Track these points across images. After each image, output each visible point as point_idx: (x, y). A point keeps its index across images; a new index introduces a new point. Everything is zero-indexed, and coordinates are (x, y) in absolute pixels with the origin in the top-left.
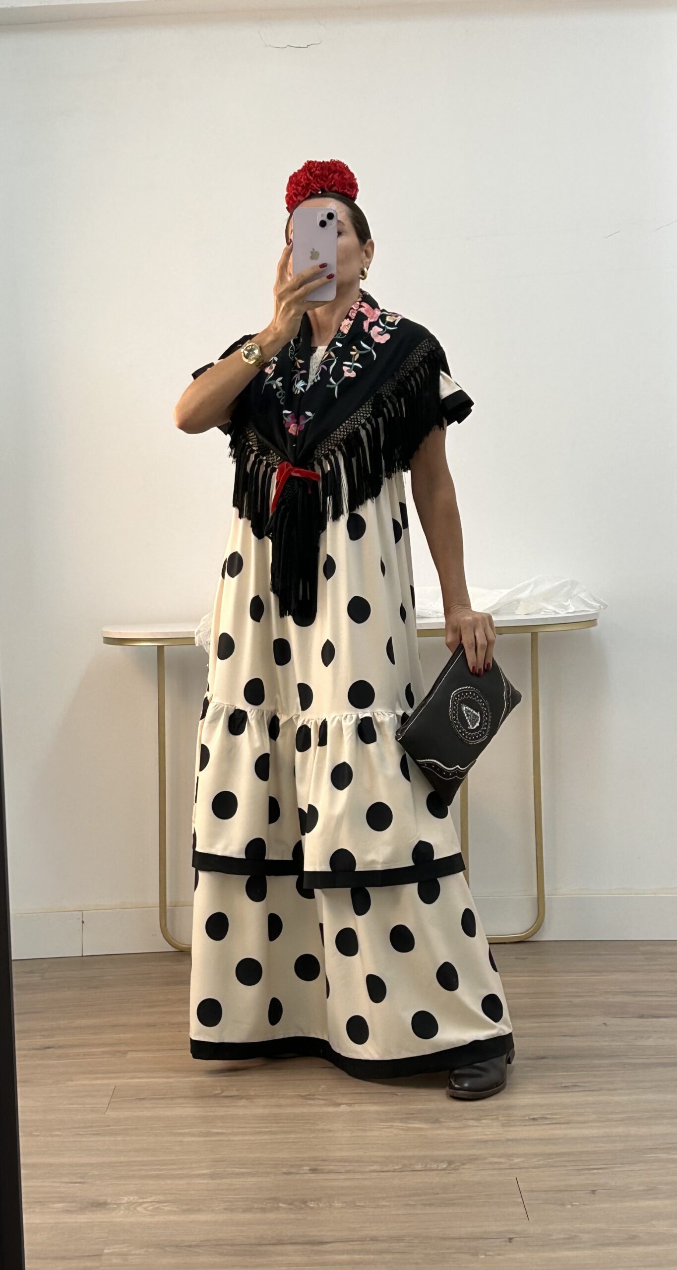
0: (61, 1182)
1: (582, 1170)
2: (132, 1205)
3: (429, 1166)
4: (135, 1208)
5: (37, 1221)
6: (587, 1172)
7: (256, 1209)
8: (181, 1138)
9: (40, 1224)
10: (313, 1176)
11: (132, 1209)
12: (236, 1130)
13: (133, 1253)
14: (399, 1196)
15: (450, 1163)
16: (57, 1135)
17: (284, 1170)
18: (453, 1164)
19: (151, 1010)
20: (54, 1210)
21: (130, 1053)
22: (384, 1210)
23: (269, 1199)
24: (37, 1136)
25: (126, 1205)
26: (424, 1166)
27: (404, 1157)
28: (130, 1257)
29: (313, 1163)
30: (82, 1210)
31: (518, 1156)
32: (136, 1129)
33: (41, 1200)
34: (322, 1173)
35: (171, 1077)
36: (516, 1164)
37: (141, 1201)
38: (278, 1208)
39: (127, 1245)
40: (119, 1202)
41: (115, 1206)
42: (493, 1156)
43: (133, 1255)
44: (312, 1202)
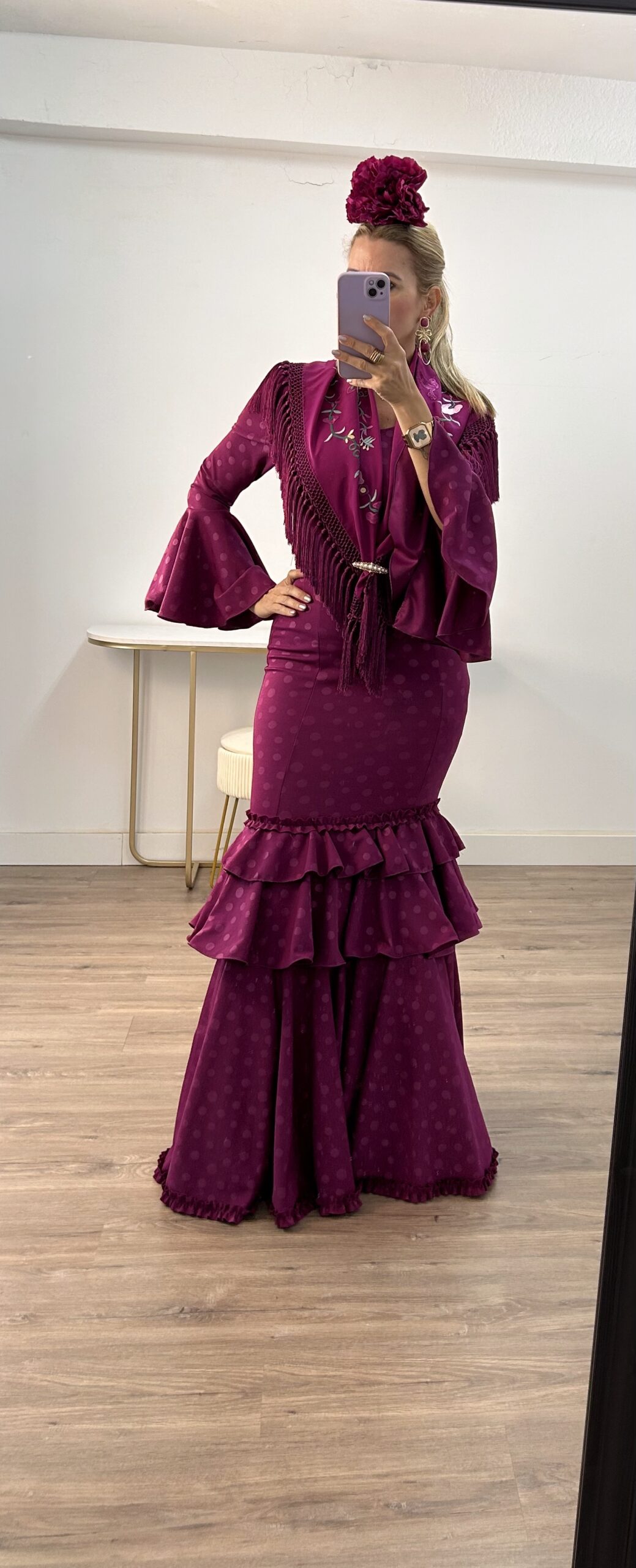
0: (77, 1136)
2: (133, 1167)
4: (135, 1170)
5: (52, 1187)
9: (54, 1190)
11: (132, 1172)
13: (127, 1228)
16: (83, 1077)
19: (167, 929)
20: (68, 1172)
21: (148, 977)
24: (66, 1077)
25: (129, 1166)
28: (126, 1234)
30: (91, 1172)
32: (145, 1070)
33: (59, 1160)
35: (177, 1008)
37: (141, 1162)
39: (123, 1218)
40: (122, 1163)
41: (119, 1168)
43: (128, 1231)
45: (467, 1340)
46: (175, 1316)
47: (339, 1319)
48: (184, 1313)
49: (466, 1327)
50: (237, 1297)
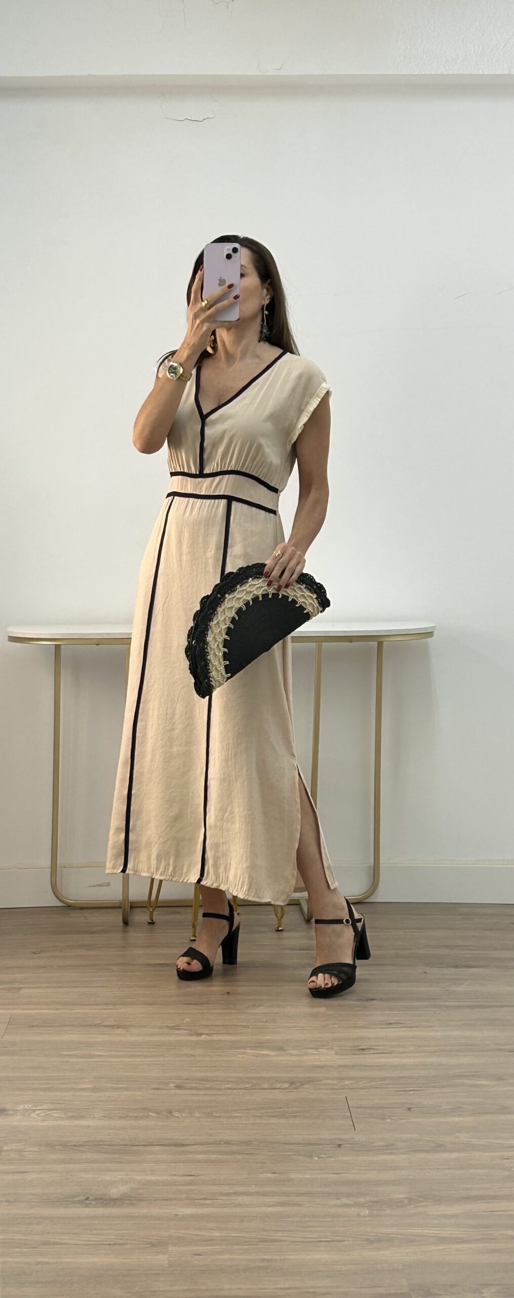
1: (401, 1091)
2: (26, 1112)
3: (274, 1085)
4: (29, 1114)
6: (405, 1093)
7: (130, 1117)
8: (67, 1059)
10: (178, 1092)
11: (26, 1115)
12: (113, 1053)
13: (27, 1150)
14: (247, 1109)
15: (292, 1083)
17: (154, 1086)
18: (294, 1084)
21: (24, 989)
22: (237, 1120)
23: (142, 1109)
25: (22, 1111)
26: (270, 1085)
27: (252, 1078)
28: (25, 1153)
29: (177, 1081)
31: (349, 1079)
34: (186, 1089)
36: (346, 1086)
37: (34, 1108)
38: (148, 1117)
39: (23, 1144)
40: (15, 1109)
41: (12, 1112)
42: (327, 1078)
44: (177, 1113)
45: (368, 1218)
46: (80, 1202)
47: (240, 1205)
48: (90, 1200)
49: (367, 1211)
50: (140, 1191)
